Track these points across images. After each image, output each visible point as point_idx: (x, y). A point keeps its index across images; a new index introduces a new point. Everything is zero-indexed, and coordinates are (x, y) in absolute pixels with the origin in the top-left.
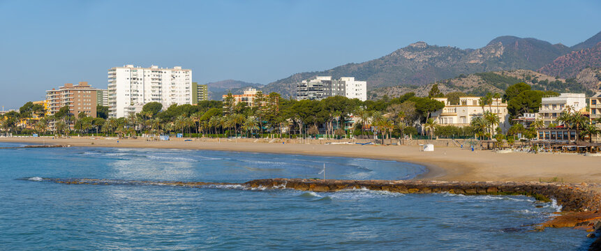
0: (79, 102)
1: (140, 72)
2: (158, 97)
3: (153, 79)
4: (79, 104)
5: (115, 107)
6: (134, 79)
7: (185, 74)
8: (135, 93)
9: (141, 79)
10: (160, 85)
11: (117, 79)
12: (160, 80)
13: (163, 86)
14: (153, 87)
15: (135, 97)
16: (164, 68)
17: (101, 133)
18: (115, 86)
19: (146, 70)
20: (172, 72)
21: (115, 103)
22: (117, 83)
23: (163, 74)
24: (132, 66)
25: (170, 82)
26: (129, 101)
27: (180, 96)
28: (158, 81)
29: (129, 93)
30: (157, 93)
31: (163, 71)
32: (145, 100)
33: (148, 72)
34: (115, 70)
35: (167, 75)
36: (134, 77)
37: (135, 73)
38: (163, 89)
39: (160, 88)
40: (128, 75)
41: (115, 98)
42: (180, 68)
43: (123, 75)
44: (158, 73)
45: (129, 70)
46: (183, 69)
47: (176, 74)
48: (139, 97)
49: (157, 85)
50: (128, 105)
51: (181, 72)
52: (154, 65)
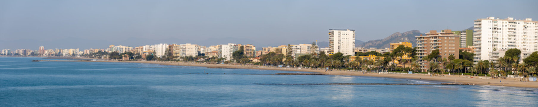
0: (445, 46)
1: (500, 23)
2: (513, 44)
3: (509, 29)
4: (446, 48)
5: (480, 51)
6: (495, 28)
7: (534, 25)
8: (496, 40)
9: (500, 29)
10: (515, 34)
11: (482, 29)
12: (515, 29)
13: (517, 34)
14: (509, 36)
15: (495, 44)
16: (518, 20)
17: (469, 73)
18: (480, 34)
19: (504, 21)
20: (525, 23)
21: (480, 48)
22: (482, 32)
23: (517, 25)
24: (493, 18)
25: (523, 31)
26: (491, 47)
27: (530, 43)
28: (513, 30)
29: (491, 40)
30: (512, 40)
31: (517, 22)
32: (503, 46)
33: (506, 22)
34: (480, 21)
35: (520, 25)
36: (495, 27)
37: (496, 24)
38: (517, 38)
39: (515, 36)
40: (492, 25)
41: (480, 44)
42: (530, 20)
43: (486, 25)
44: (513, 24)
45: (492, 21)
46: (533, 20)
47: (528, 25)
48: (499, 44)
49: (512, 34)
50: (491, 50)
51: (532, 23)
52: (510, 17)
